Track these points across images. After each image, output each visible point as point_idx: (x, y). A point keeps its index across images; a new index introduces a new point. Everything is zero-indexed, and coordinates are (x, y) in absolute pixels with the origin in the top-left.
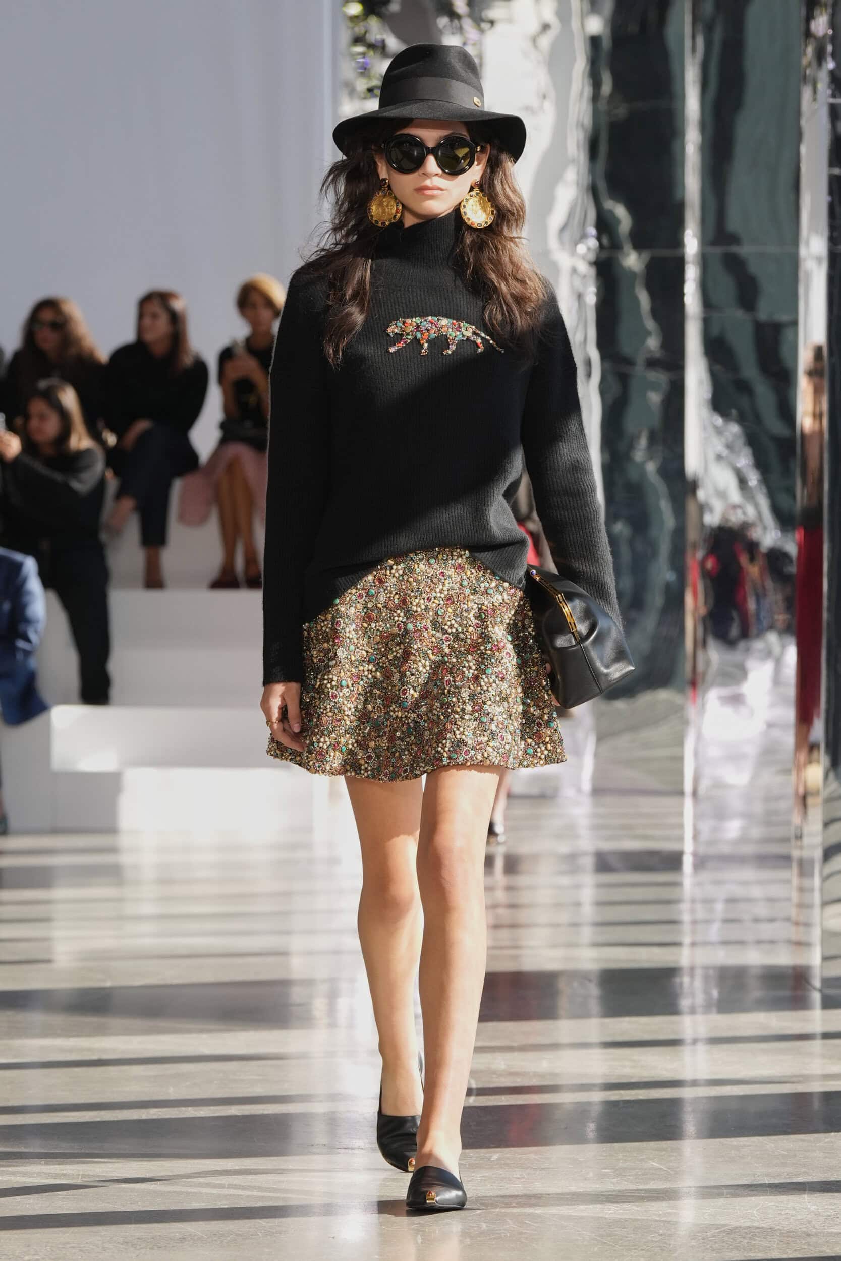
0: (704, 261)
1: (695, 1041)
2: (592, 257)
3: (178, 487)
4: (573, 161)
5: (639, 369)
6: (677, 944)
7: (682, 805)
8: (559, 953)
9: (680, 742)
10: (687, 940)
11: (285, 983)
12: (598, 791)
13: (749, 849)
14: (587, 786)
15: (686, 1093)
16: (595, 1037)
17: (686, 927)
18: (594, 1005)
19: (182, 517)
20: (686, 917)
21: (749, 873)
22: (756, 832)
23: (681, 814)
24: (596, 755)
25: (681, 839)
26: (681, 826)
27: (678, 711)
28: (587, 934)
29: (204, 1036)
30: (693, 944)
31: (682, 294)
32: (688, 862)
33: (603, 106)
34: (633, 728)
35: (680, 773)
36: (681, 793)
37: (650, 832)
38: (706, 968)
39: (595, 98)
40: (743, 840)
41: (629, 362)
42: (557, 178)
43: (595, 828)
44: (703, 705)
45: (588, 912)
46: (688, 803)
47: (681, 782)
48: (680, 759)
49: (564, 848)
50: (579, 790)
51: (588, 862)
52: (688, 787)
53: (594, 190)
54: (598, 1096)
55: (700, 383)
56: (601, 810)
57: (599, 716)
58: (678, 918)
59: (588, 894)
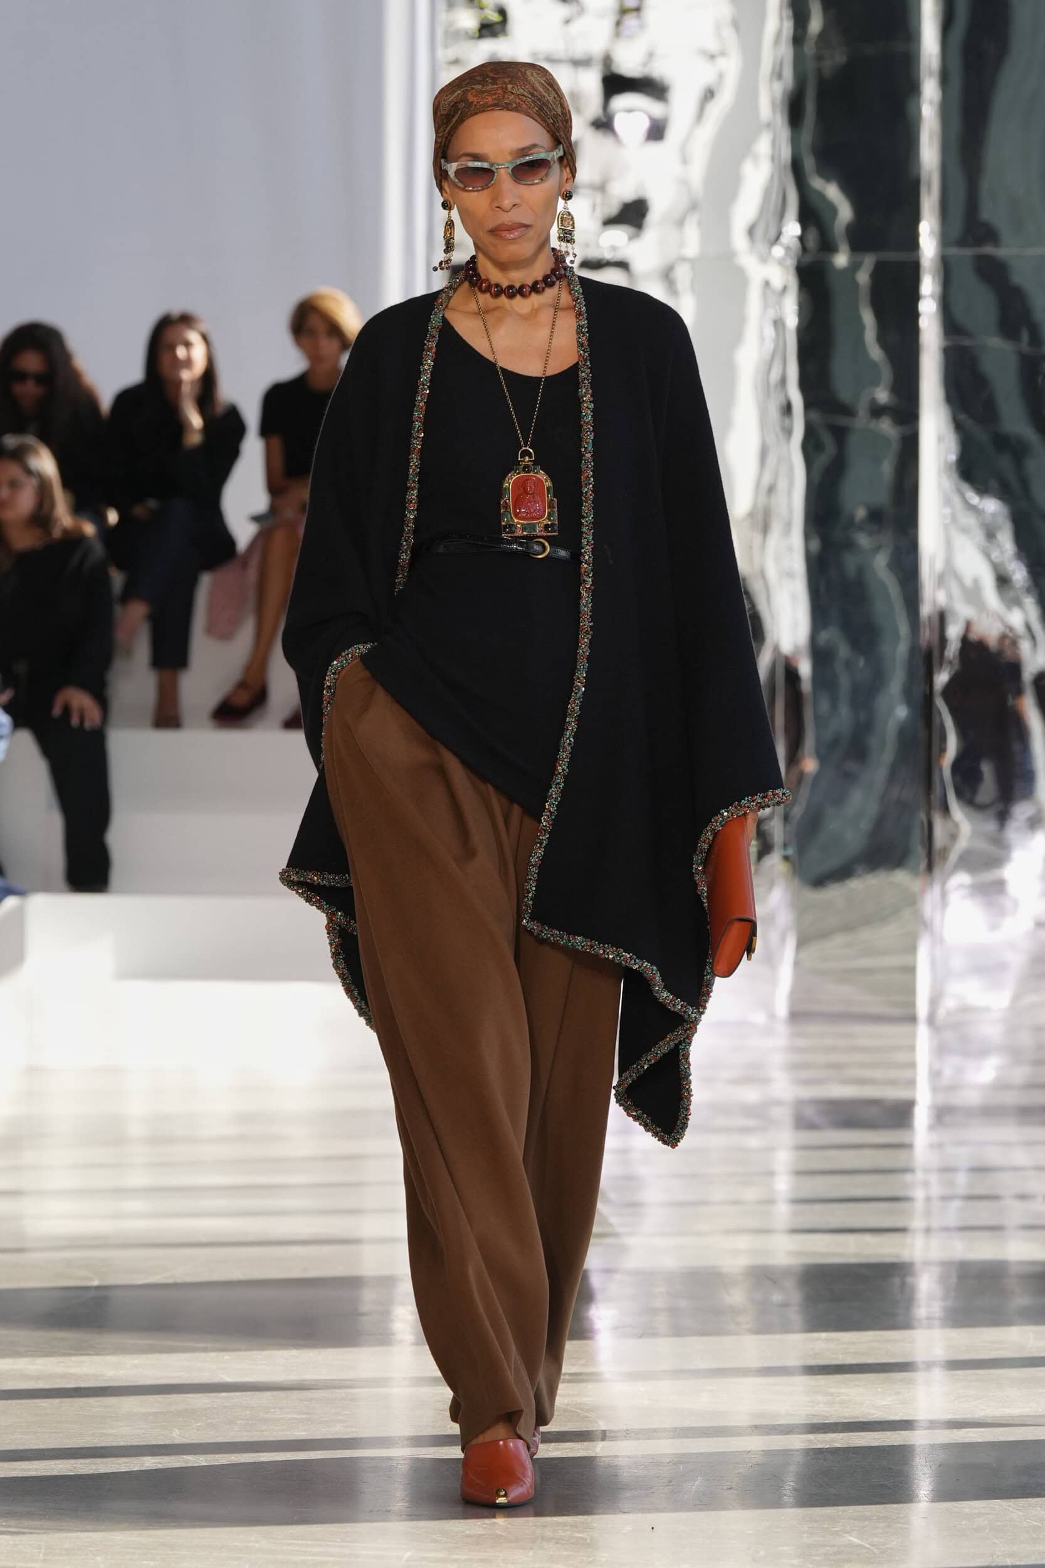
0: (947, 269)
1: (929, 1365)
2: (791, 263)
3: (206, 582)
4: (768, 125)
5: (862, 420)
6: (903, 1230)
7: (913, 1036)
8: (743, 1242)
9: (912, 949)
10: (917, 1223)
11: (353, 1283)
12: (796, 1016)
13: (1011, 1098)
14: (782, 1008)
15: (919, 1438)
16: (794, 1361)
17: (919, 1205)
18: (795, 1316)
19: (211, 630)
20: (919, 1194)
21: (1010, 1132)
22: (1020, 1074)
23: (912, 1048)
24: (797, 964)
25: (912, 1083)
26: (912, 1065)
27: (912, 901)
28: (783, 1213)
29: (226, 1356)
30: (928, 1230)
31: (916, 315)
32: (921, 1116)
33: (809, 49)
34: (848, 928)
35: (911, 991)
36: (912, 1019)
37: (868, 1073)
38: (946, 1265)
39: (798, 39)
40: (1000, 1086)
41: (848, 411)
42: (745, 150)
43: (793, 1067)
44: (944, 895)
45: (783, 1185)
46: (923, 1032)
47: (912, 1004)
48: (911, 970)
49: (751, 1095)
50: (772, 1016)
51: (783, 1115)
52: (922, 1008)
53: (796, 168)
54: (799, 1442)
55: (940, 439)
56: (801, 1042)
57: (800, 910)
58: (910, 1194)
59: (783, 1159)
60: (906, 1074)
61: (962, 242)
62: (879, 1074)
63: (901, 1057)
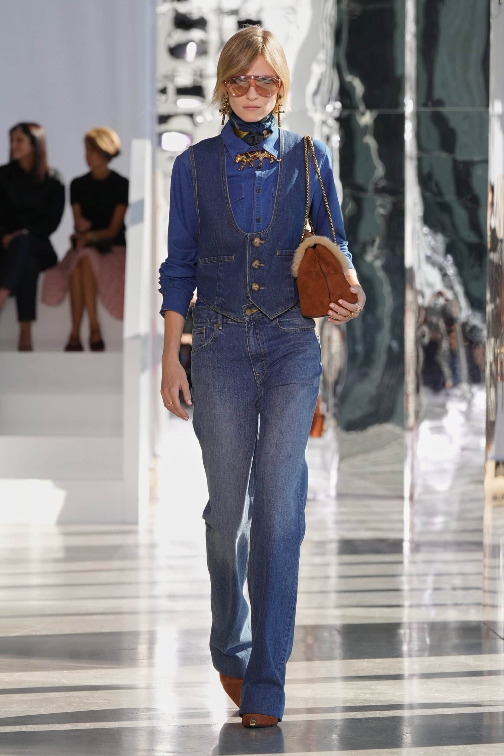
0: (418, 117)
1: (411, 676)
2: (337, 114)
4: (323, 46)
5: (369, 194)
6: (400, 606)
7: (402, 506)
9: (401, 462)
10: (407, 603)
12: (340, 496)
13: (450, 537)
14: (333, 492)
15: (406, 713)
16: (338, 673)
17: (406, 594)
18: (337, 651)
20: (406, 587)
21: (450, 555)
22: (454, 525)
23: (402, 512)
24: (339, 469)
25: (402, 530)
26: (402, 521)
27: (398, 439)
28: (333, 599)
30: (411, 606)
32: (406, 546)
33: (343, 6)
35: (401, 483)
36: (402, 497)
37: (379, 525)
38: (420, 623)
40: (445, 531)
41: (362, 189)
42: (313, 58)
43: (339, 522)
44: (417, 436)
45: (333, 583)
46: (407, 504)
47: (402, 490)
48: (402, 473)
50: (328, 496)
51: (334, 547)
52: (407, 493)
53: (338, 67)
54: (340, 716)
55: (416, 205)
56: (344, 510)
57: (341, 442)
58: (400, 587)
59: (333, 571)
60: (398, 525)
61: (425, 105)
62: (384, 526)
63: (395, 517)
